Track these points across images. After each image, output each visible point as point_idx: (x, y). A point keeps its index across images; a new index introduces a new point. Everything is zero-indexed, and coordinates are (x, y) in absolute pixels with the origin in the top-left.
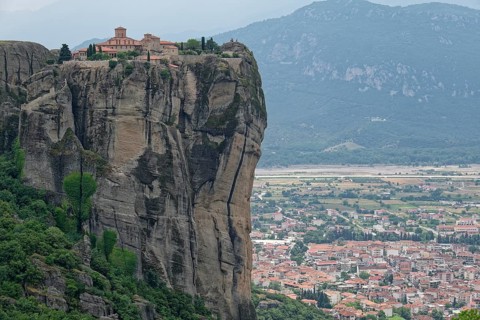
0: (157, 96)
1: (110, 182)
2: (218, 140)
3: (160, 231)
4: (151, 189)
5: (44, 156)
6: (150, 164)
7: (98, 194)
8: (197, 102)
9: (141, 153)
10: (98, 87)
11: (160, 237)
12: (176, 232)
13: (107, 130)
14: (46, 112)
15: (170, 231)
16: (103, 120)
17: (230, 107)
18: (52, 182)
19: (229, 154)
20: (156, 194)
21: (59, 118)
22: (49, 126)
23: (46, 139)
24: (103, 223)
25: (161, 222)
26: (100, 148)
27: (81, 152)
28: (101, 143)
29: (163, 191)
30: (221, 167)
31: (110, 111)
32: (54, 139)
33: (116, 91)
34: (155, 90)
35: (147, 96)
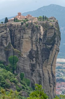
0: (35, 33)
1: (22, 59)
2: (50, 46)
3: (35, 73)
4: (33, 61)
5: (3, 51)
6: (33, 53)
7: (19, 62)
8: (44, 35)
9: (30, 50)
10: (18, 30)
11: (35, 75)
12: (39, 74)
13: (21, 43)
14: (3, 38)
15: (38, 73)
16: (19, 40)
17: (53, 36)
18: (5, 58)
19: (53, 51)
20: (34, 62)
21: (7, 39)
22: (4, 42)
23: (3, 46)
24: (20, 71)
25: (35, 71)
26: (18, 48)
27: (14, 50)
28: (19, 47)
29: (36, 61)
30: (50, 55)
31: (21, 37)
32: (6, 46)
33: (24, 31)
34: (34, 31)
35: (32, 33)
